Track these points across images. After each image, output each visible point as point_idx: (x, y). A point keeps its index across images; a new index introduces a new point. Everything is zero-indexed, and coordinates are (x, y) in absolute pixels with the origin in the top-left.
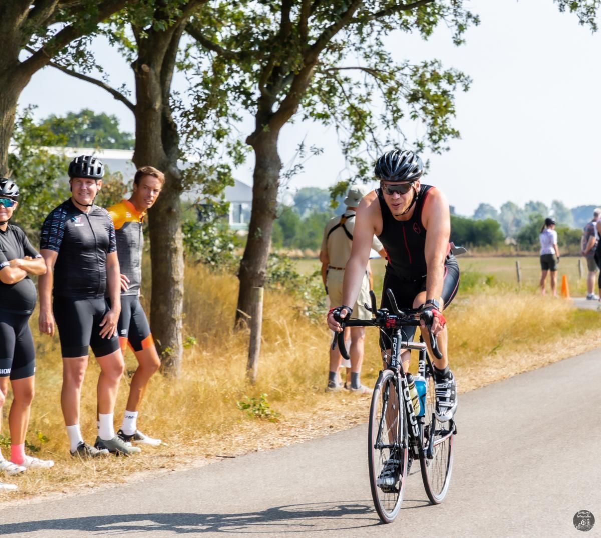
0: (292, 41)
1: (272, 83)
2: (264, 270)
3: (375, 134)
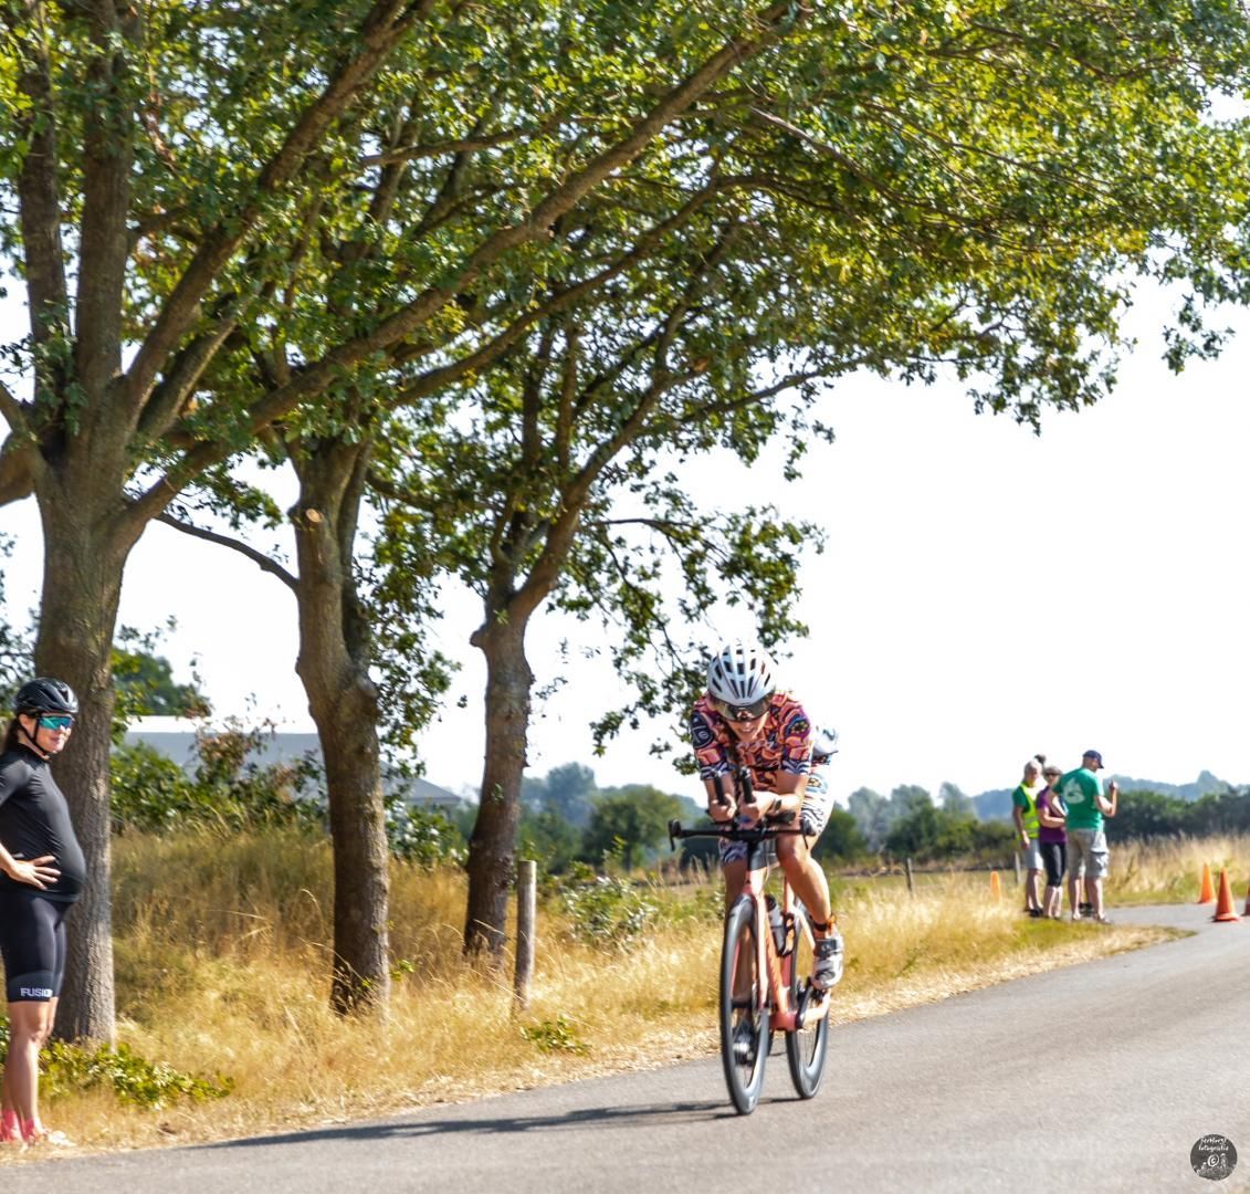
0: (543, 469)
1: (511, 542)
3: (669, 632)
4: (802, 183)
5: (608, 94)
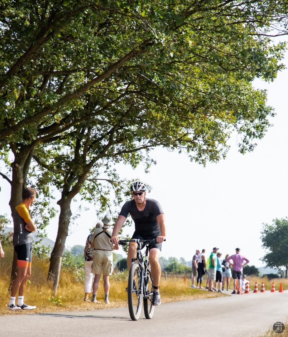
0: (79, 162)
1: (69, 179)
3: (111, 208)
4: (149, 94)
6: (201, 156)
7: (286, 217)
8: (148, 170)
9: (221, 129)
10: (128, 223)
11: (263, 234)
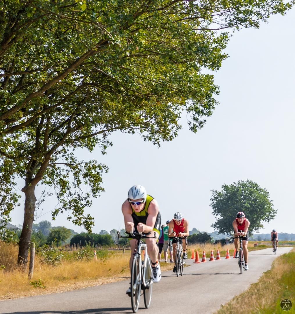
0: (40, 150)
1: (32, 167)
2: (29, 242)
3: (70, 190)
4: (104, 85)
5: (59, 62)
6: (153, 135)
7: (235, 183)
8: (105, 151)
9: (172, 110)
10: (88, 204)
11: (213, 201)
